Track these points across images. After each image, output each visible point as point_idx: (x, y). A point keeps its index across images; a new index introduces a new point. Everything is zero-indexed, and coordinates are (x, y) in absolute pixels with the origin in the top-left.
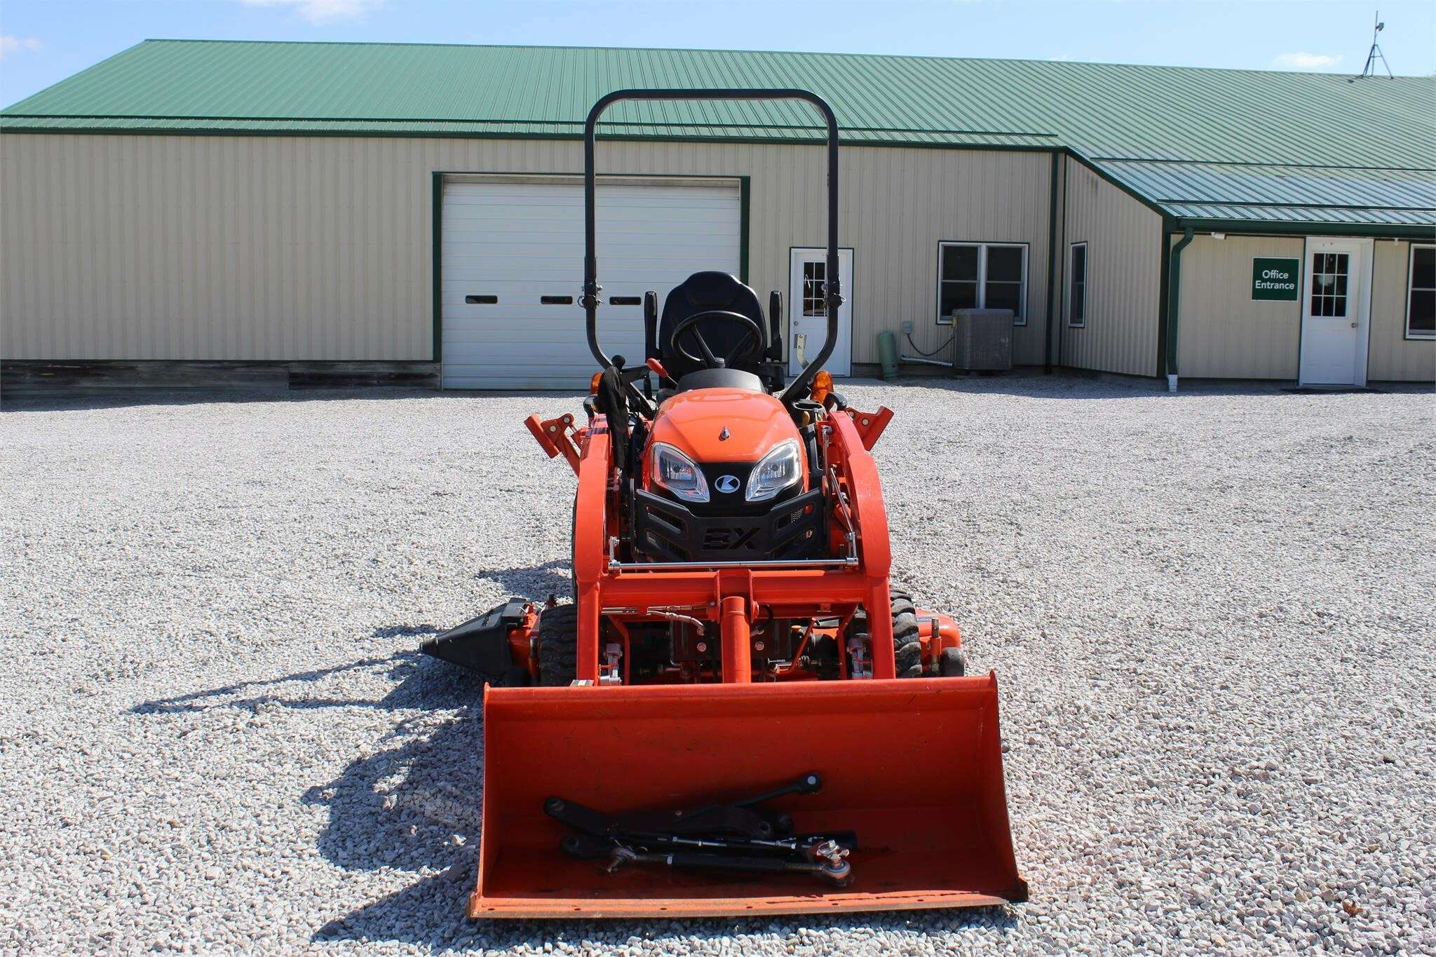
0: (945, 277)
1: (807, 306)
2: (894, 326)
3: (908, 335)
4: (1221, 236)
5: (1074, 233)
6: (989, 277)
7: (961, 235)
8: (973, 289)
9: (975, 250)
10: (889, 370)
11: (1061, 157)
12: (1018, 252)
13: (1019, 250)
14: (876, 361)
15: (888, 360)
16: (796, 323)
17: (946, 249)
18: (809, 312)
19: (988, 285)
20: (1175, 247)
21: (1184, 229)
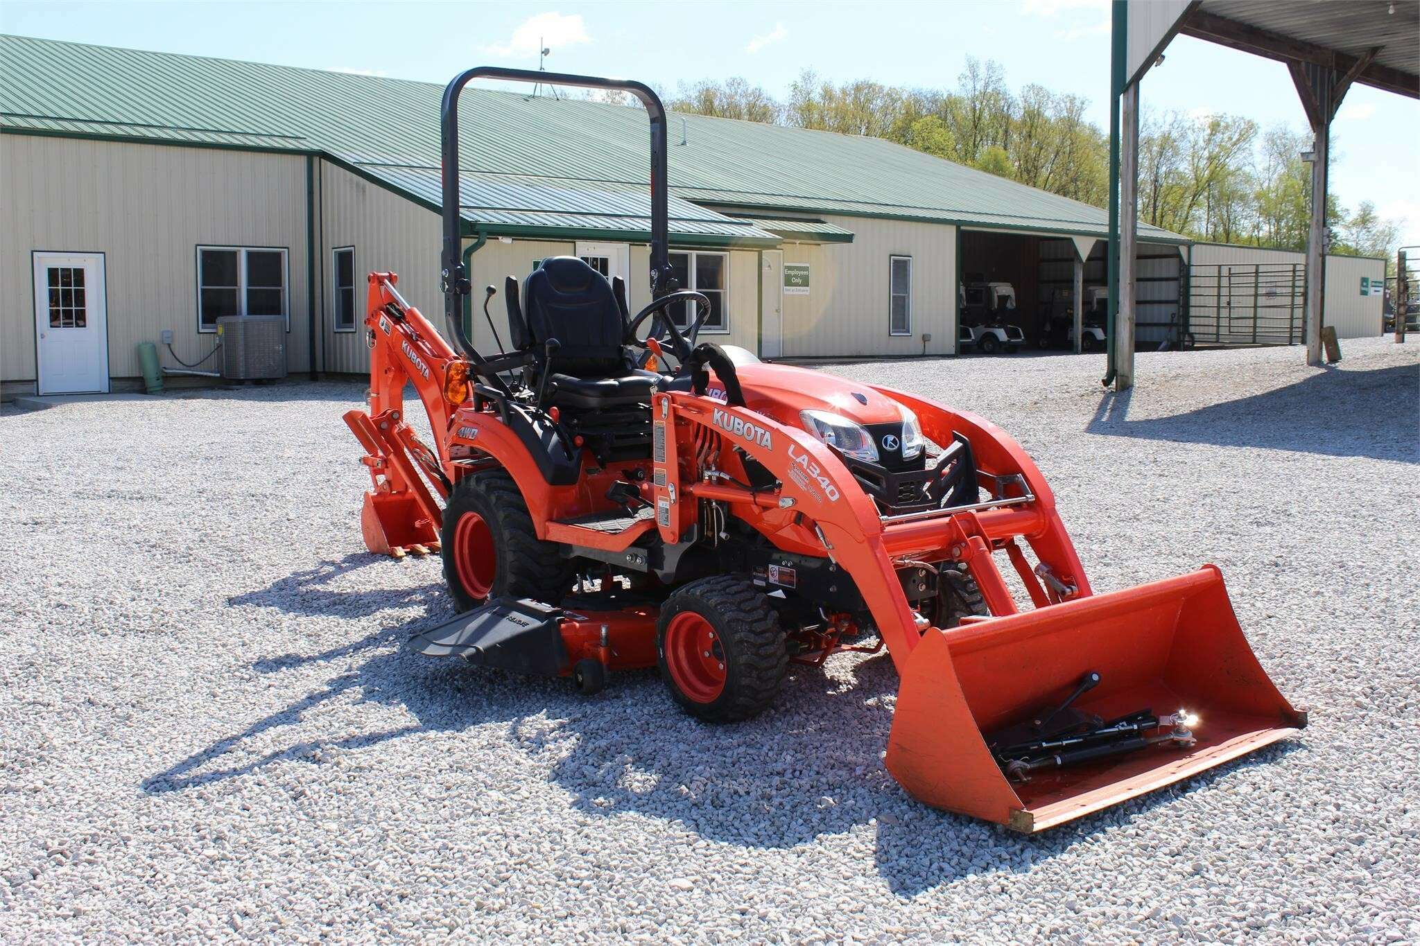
0: (204, 284)
1: (54, 316)
2: (153, 336)
3: (169, 345)
4: (508, 241)
5: (335, 238)
6: (250, 283)
7: (219, 239)
8: (233, 294)
9: (233, 256)
10: (152, 381)
11: (316, 160)
12: (278, 256)
13: (278, 255)
14: (135, 374)
15: (151, 373)
16: (43, 336)
17: (205, 253)
18: (55, 323)
19: (249, 291)
20: (466, 251)
21: (477, 233)
